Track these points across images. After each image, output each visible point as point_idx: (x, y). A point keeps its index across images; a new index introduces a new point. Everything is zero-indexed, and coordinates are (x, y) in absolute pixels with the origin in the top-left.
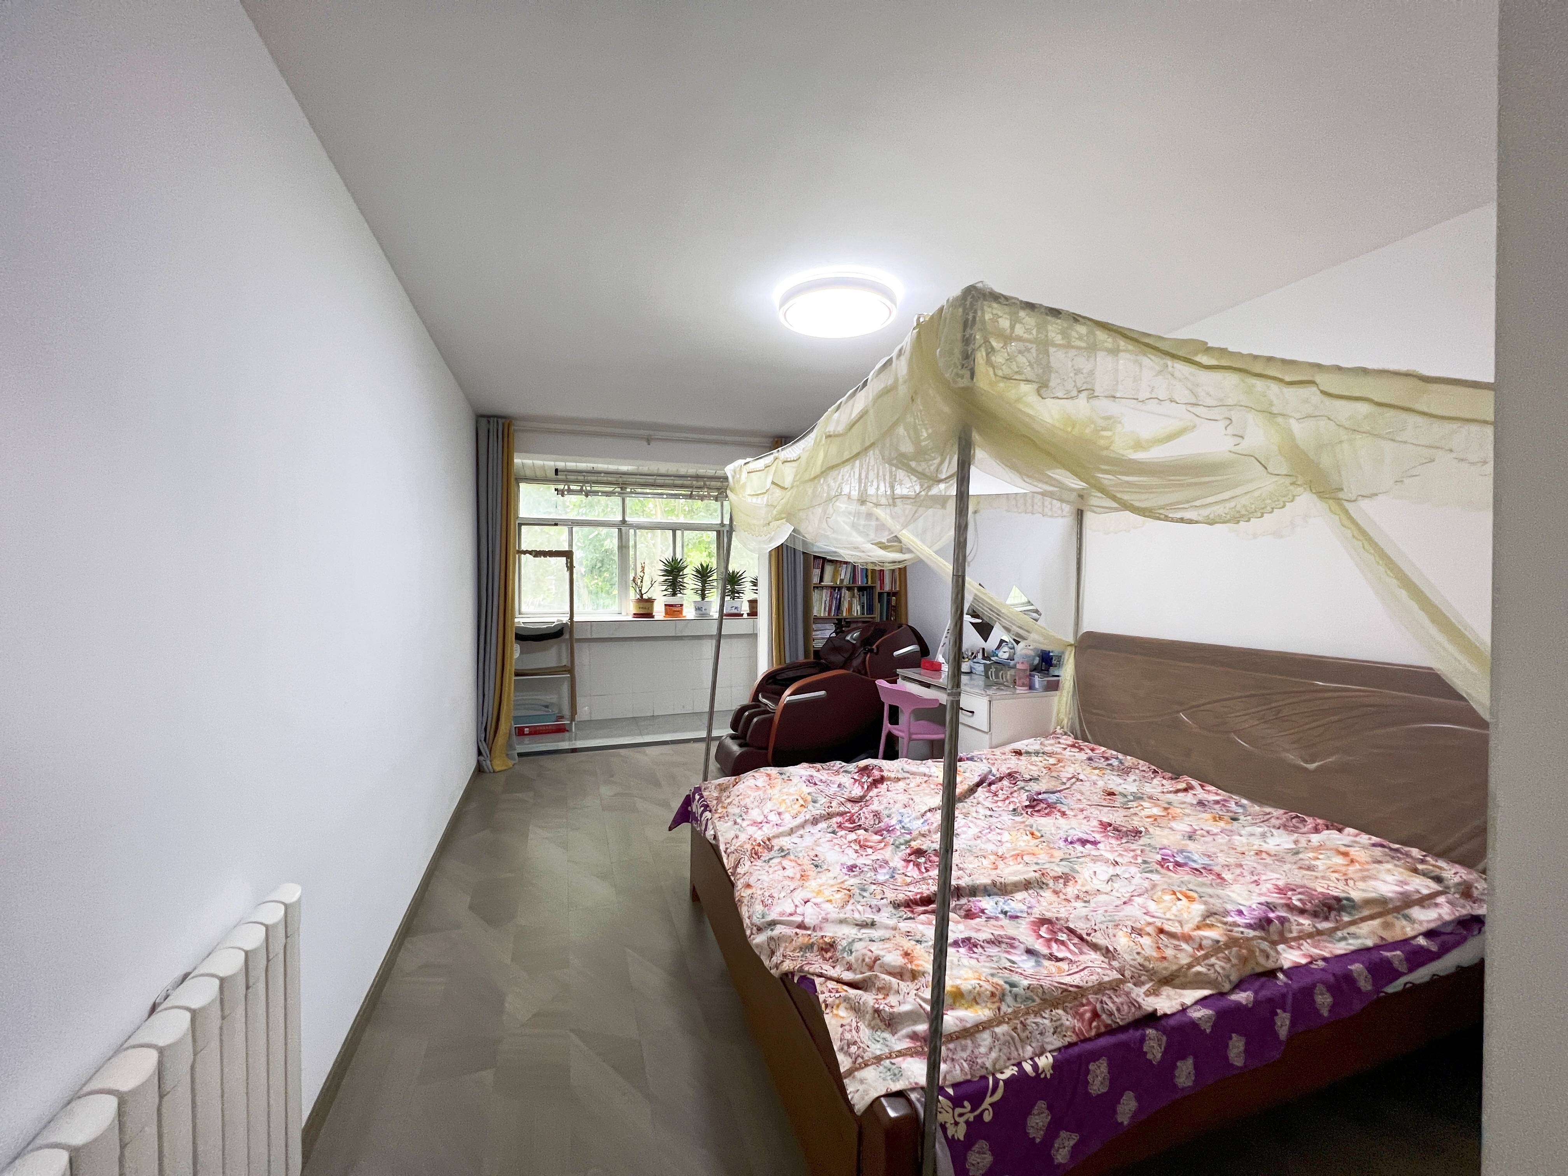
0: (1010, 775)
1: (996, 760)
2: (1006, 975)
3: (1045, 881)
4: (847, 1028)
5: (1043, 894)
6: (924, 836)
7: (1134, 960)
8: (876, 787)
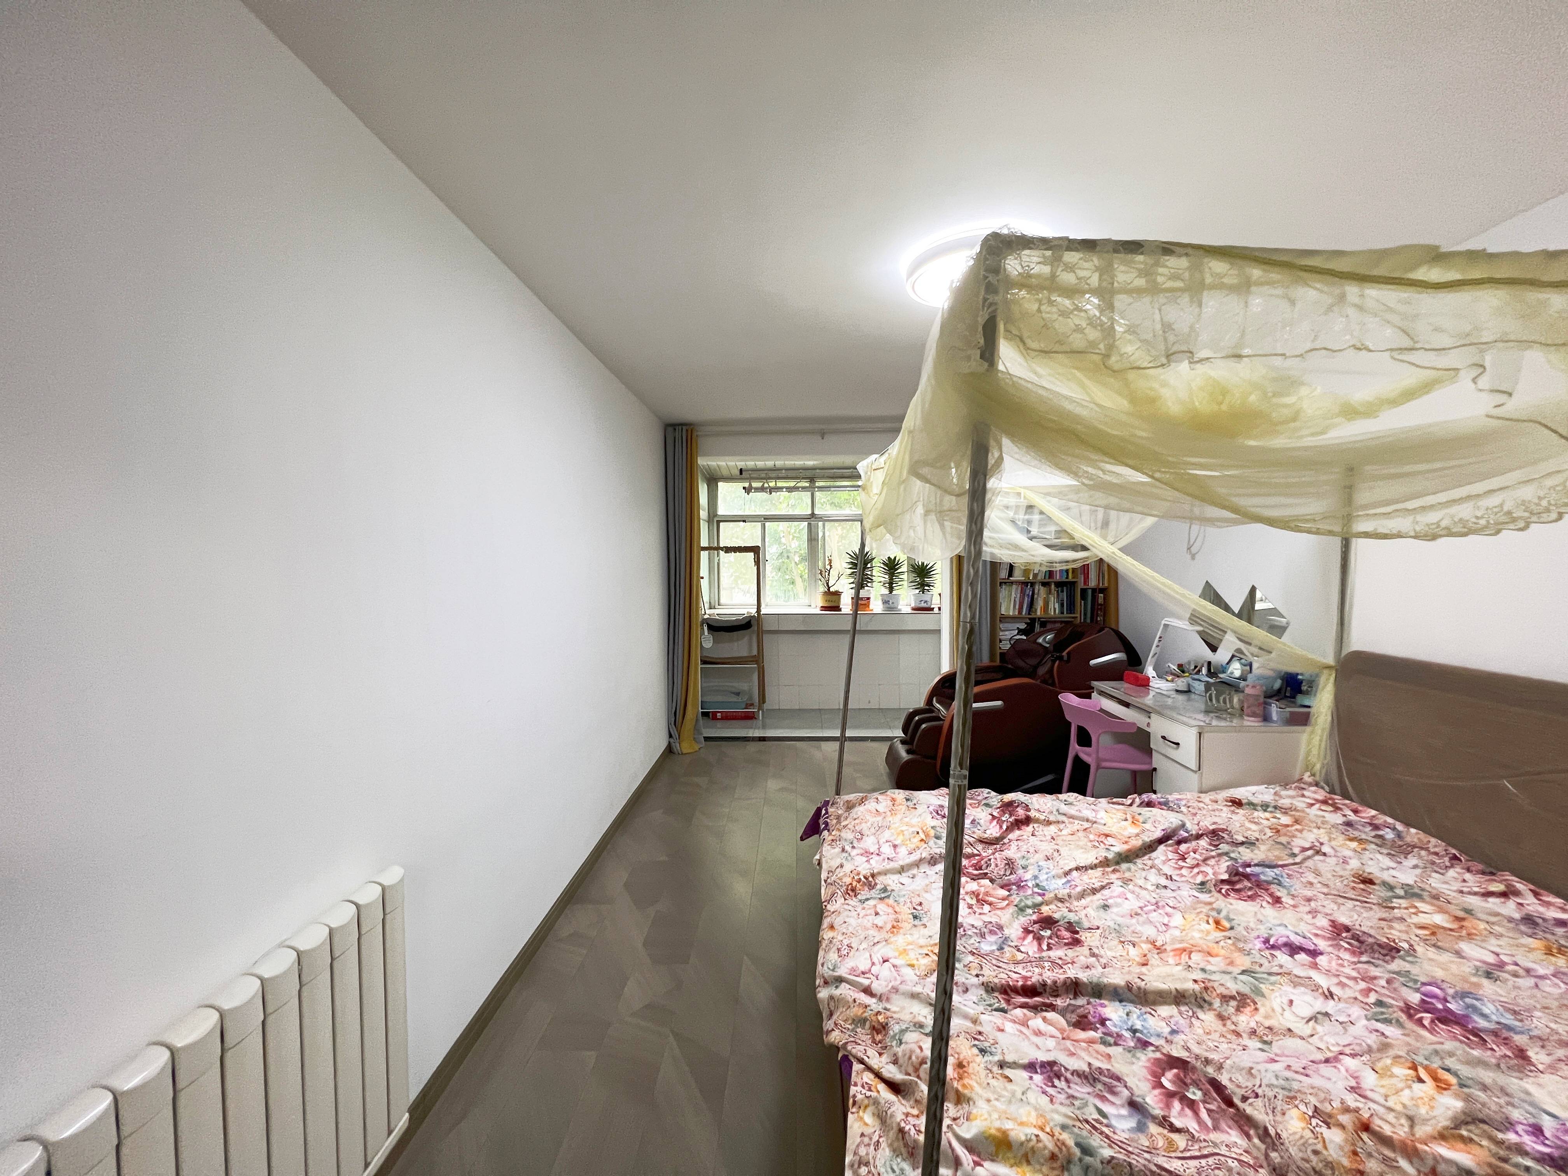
0: (1214, 833)
1: (1200, 809)
2: (1085, 1133)
3: (1207, 998)
4: (866, 1140)
5: (1201, 1015)
6: (1061, 900)
7: (1307, 1161)
8: (1019, 829)
